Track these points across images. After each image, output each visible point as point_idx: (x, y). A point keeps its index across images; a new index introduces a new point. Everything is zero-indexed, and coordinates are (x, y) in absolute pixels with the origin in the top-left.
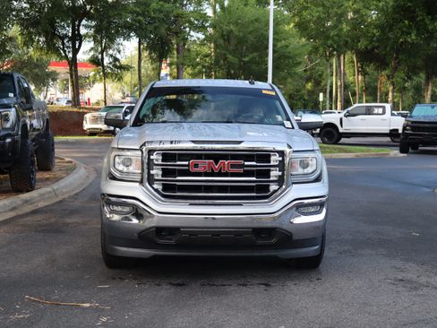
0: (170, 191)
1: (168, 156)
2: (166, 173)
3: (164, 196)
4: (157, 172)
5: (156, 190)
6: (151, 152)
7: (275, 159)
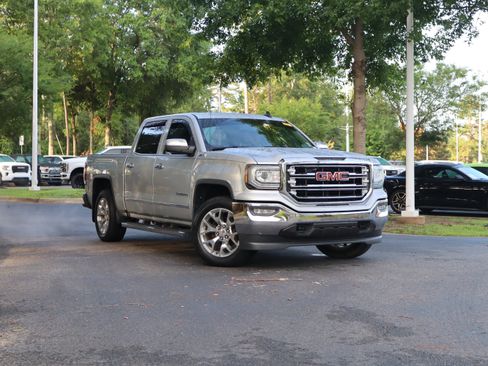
0: (302, 196)
1: (300, 169)
2: (299, 182)
3: (299, 200)
4: (293, 182)
5: (293, 196)
6: (288, 166)
7: (365, 170)
